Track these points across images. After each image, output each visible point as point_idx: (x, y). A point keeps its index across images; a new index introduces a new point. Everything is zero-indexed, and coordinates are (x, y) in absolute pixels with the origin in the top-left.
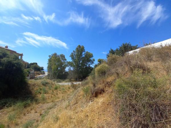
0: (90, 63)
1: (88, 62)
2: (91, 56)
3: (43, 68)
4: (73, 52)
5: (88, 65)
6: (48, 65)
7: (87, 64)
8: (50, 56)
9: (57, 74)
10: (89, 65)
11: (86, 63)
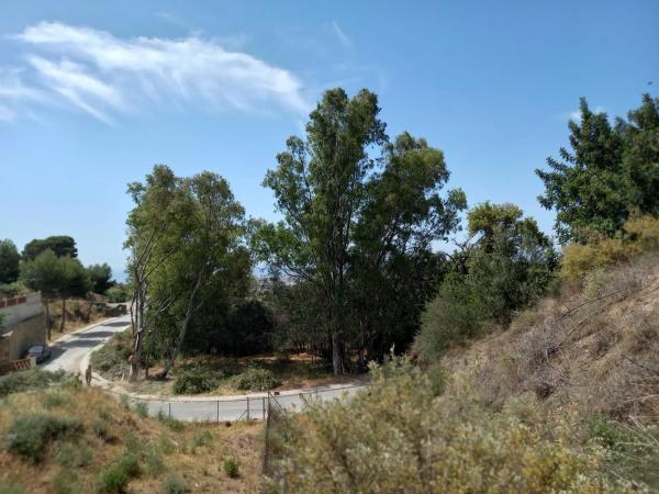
0: (423, 227)
1: (408, 219)
2: (434, 170)
3: (107, 270)
4: (284, 149)
5: (411, 243)
6: (129, 252)
7: (406, 235)
8: (139, 188)
9: (183, 325)
10: (424, 238)
11: (395, 229)
